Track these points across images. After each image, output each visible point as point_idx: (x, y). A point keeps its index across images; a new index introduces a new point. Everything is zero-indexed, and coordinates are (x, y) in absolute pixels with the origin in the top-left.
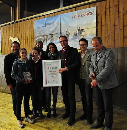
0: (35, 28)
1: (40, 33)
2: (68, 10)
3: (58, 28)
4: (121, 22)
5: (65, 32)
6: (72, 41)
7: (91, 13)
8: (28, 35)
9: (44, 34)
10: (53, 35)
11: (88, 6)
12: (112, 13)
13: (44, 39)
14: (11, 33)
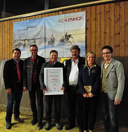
0: (14, 30)
1: (20, 37)
2: (54, 13)
3: (42, 32)
4: (112, 30)
5: (50, 37)
6: (57, 48)
7: (80, 18)
8: (6, 38)
9: (25, 38)
10: (36, 40)
11: (76, 10)
12: (102, 19)
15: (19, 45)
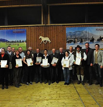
0: (66, 32)
2: (93, 25)
3: (86, 35)
14: (40, 33)
15: (70, 41)
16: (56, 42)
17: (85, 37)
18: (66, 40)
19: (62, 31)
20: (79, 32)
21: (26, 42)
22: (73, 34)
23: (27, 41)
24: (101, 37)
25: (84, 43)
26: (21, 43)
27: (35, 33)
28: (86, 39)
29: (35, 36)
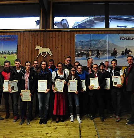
3: (105, 46)
13: (88, 54)
14: (38, 42)
15: (82, 54)
16: (59, 55)
17: (103, 49)
18: (75, 53)
19: (70, 39)
20: (95, 40)
21: (17, 53)
22: (86, 44)
23: (19, 53)
24: (128, 49)
25: (101, 57)
26: (10, 56)
27: (31, 41)
28: (105, 52)
29: (30, 46)
